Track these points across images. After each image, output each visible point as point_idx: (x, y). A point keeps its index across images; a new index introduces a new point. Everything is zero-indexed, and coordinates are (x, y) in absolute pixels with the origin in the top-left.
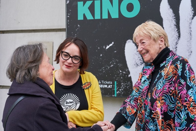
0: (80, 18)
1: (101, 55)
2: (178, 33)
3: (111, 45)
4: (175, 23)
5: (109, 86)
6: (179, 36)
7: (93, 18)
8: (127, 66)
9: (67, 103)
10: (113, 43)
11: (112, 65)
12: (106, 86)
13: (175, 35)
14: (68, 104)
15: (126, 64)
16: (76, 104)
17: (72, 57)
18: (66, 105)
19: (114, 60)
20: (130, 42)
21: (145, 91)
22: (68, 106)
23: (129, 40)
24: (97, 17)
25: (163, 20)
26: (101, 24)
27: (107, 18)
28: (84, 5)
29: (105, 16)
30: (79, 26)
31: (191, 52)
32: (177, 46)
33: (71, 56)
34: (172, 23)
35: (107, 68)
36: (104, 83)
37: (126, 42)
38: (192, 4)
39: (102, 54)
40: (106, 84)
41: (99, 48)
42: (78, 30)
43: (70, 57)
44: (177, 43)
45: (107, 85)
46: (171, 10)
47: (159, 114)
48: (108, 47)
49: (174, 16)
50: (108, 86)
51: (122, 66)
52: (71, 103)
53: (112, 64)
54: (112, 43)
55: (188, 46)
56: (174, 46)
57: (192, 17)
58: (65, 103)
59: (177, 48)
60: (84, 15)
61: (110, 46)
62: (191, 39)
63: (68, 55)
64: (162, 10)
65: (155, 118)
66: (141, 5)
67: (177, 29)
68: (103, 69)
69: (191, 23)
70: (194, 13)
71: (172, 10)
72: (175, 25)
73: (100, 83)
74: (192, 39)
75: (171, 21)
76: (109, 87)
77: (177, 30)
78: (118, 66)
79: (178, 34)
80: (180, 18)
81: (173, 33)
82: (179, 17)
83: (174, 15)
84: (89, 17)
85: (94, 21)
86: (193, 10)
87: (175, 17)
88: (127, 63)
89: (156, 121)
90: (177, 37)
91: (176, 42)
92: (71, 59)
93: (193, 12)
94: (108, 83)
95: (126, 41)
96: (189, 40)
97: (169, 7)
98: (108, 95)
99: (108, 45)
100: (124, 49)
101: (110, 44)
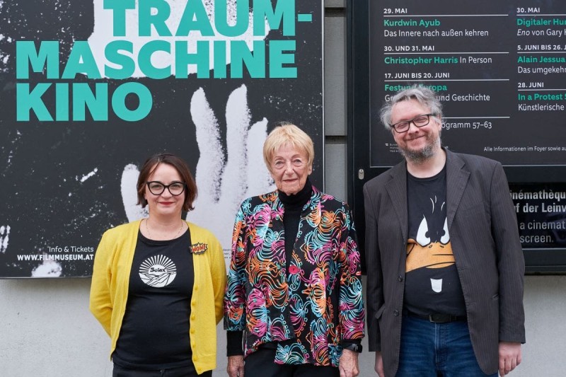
0: (22, 116)
1: (70, 195)
2: (223, 153)
3: (91, 174)
4: (217, 135)
5: (88, 255)
6: (226, 160)
7: (51, 119)
8: (126, 215)
9: (153, 270)
10: (96, 170)
11: (94, 215)
12: (80, 257)
13: (218, 157)
14: (154, 273)
15: (125, 212)
16: (170, 274)
17: (168, 187)
18: (150, 273)
19: (97, 204)
20: (132, 168)
21: (277, 249)
22: (153, 276)
23: (130, 165)
24: (62, 116)
25: (197, 129)
26: (69, 131)
27: (84, 119)
28: (31, 90)
29: (79, 116)
30: (19, 133)
31: (247, 188)
32: (221, 177)
33: (166, 184)
34: (213, 135)
35: (84, 219)
36: (76, 250)
37: (123, 169)
38: (248, 102)
39: (72, 193)
40: (80, 253)
41: (65, 180)
42: (16, 142)
43: (165, 187)
44: (222, 172)
45: (82, 255)
46: (211, 112)
47: (322, 289)
48: (84, 178)
49: (217, 122)
50: (84, 257)
51: (114, 216)
52: (160, 270)
53: (93, 212)
54: (93, 170)
55: (241, 177)
56: (216, 177)
57: (248, 125)
58: (150, 270)
59: (222, 181)
60: (32, 111)
61: (90, 177)
62: (246, 165)
63: (159, 185)
64: (193, 111)
65: (307, 295)
66: (153, 98)
67: (221, 147)
68: (75, 222)
69: (246, 136)
70: (251, 119)
71: (213, 112)
72: (218, 139)
73: (68, 251)
74: (249, 164)
75: (210, 131)
76: (87, 257)
77: (222, 149)
78: (107, 215)
79: (223, 155)
80: (227, 126)
81: (215, 153)
82: (226, 124)
83: (216, 120)
84: (43, 115)
85: (55, 125)
86: (249, 113)
87: (218, 125)
88: (126, 209)
89: (309, 300)
90: (221, 160)
91: (219, 169)
92: (166, 190)
93: (250, 117)
94: (85, 250)
95: (124, 166)
96: (243, 166)
97: (207, 105)
98: (85, 275)
99: (86, 175)
100: (120, 183)
101: (90, 171)
